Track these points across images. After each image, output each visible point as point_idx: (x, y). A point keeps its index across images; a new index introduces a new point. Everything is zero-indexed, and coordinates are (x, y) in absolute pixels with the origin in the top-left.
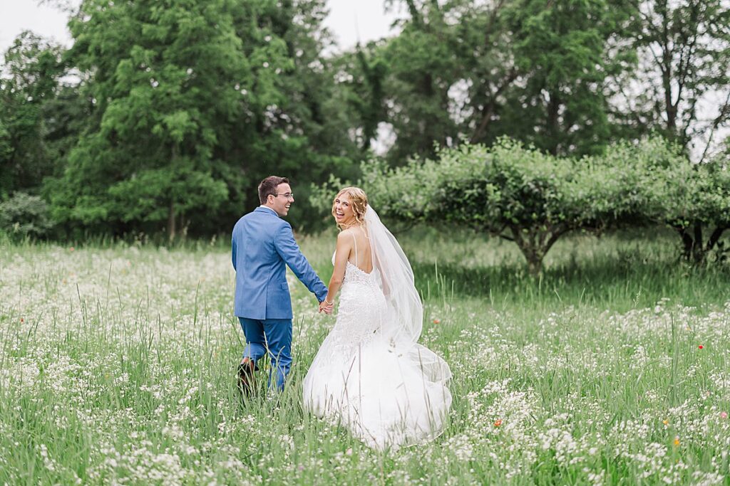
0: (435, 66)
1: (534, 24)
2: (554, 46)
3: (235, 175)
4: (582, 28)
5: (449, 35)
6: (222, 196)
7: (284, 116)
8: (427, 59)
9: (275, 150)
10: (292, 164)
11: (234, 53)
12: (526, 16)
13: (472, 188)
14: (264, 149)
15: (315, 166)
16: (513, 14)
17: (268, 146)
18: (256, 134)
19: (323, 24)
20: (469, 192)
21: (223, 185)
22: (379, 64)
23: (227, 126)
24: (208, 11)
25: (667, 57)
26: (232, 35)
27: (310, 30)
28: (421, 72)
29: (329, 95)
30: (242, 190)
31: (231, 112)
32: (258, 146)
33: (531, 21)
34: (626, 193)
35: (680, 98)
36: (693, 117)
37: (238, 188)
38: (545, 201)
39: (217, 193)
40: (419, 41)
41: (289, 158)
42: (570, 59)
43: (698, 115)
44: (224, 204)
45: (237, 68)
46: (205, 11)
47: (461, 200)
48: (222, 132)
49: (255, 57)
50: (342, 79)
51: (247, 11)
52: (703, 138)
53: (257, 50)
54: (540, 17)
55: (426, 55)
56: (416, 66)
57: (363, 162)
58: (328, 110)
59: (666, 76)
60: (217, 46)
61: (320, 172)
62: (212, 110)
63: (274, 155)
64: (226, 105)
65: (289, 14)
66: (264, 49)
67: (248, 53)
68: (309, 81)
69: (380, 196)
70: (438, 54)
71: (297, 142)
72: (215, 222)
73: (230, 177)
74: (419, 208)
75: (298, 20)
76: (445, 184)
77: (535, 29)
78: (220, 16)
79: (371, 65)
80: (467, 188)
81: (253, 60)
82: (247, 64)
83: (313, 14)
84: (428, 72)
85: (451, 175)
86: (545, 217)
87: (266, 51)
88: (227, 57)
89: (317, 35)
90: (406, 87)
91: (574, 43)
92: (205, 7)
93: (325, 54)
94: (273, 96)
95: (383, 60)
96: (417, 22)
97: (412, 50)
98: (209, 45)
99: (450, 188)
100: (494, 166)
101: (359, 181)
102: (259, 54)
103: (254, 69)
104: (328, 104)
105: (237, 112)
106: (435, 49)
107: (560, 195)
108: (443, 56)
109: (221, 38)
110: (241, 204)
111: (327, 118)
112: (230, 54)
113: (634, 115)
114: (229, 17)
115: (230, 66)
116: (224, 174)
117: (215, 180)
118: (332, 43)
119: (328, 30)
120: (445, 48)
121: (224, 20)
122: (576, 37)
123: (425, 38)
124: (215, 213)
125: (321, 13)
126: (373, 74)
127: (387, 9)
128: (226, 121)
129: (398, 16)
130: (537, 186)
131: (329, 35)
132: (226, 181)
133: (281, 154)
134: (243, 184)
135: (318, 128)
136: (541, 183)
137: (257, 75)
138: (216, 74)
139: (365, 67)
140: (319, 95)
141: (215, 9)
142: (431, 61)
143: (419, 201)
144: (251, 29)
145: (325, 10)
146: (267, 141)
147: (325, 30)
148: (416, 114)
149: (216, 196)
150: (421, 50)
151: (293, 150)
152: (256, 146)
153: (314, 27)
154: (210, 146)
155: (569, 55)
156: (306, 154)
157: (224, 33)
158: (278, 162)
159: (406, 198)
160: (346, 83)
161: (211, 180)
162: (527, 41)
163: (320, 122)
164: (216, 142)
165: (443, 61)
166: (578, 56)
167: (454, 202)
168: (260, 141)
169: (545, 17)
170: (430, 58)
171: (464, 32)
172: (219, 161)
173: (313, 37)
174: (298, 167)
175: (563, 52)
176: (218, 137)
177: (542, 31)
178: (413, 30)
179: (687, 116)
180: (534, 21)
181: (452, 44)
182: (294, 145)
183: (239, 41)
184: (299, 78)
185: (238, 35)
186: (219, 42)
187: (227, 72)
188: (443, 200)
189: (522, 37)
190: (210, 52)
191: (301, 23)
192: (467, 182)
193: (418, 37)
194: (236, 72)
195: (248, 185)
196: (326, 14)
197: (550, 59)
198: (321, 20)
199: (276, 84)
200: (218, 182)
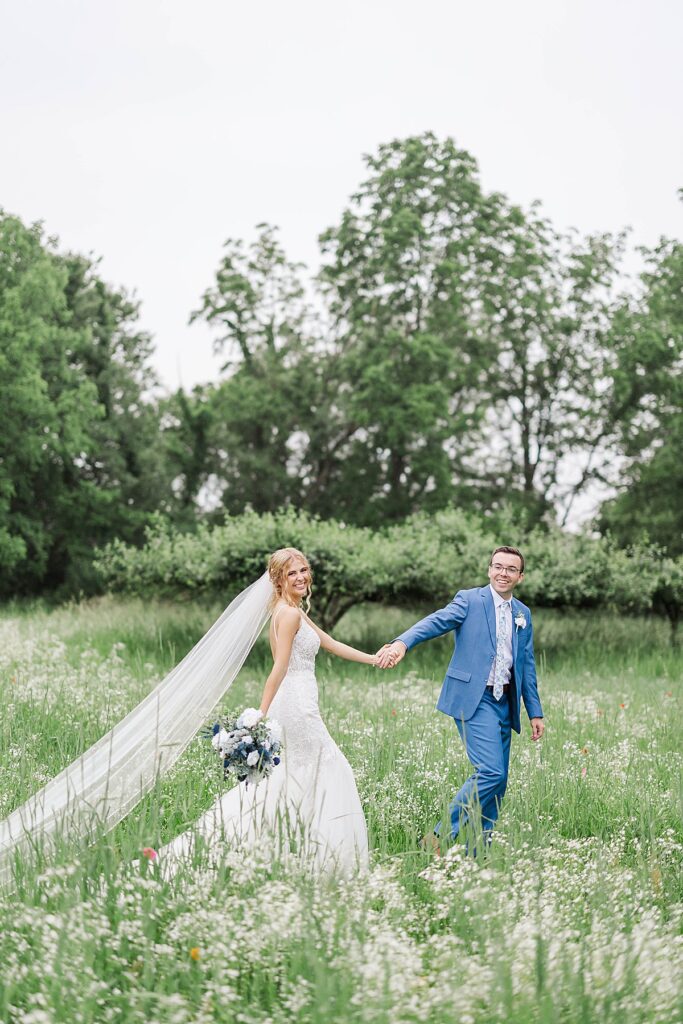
0: (267, 416)
1: (374, 376)
2: (396, 400)
3: (37, 531)
4: (426, 381)
5: (283, 383)
6: (19, 554)
7: (99, 465)
8: (259, 408)
9: (83, 504)
10: (101, 520)
11: (39, 397)
12: (365, 366)
13: (254, 557)
14: (70, 502)
15: (127, 523)
16: (353, 364)
17: (75, 500)
18: (62, 485)
19: (147, 363)
20: (252, 561)
21: (20, 541)
22: (203, 412)
23: (29, 476)
24: (11, 349)
25: (527, 413)
26: (37, 377)
27: (131, 369)
28: (252, 421)
29: (148, 443)
30: (45, 549)
31: (33, 461)
32: (64, 498)
33: (371, 371)
34: (406, 567)
35: (539, 460)
36: (554, 480)
37: (39, 547)
38: (325, 573)
39: (13, 550)
40: (250, 388)
41: (99, 513)
42: (413, 415)
43: (560, 478)
44: (21, 563)
45: (42, 412)
46: (8, 349)
47: (242, 569)
48: (23, 483)
49: (63, 400)
50: (168, 425)
51: (56, 349)
52: (563, 505)
53: (65, 393)
54: (381, 368)
55: (258, 404)
56: (246, 415)
57: (148, 528)
58: (144, 461)
59: (526, 434)
60: (20, 388)
61: (133, 529)
62: (12, 459)
63: (83, 510)
64: (28, 454)
65: (104, 352)
66: (72, 392)
67: (55, 396)
68: (126, 428)
69: (164, 563)
70: (271, 402)
71: (109, 496)
72: (12, 583)
73: (30, 533)
74: (200, 577)
75: (118, 357)
76: (227, 553)
77: (375, 381)
78: (25, 356)
79: (195, 413)
80: (250, 557)
81: (60, 405)
82: (52, 408)
83: (136, 352)
84: (260, 421)
85: (235, 545)
86: (325, 589)
87: (74, 396)
88: (30, 400)
89: (138, 376)
90: (234, 439)
91: (416, 397)
92: (9, 344)
93: (146, 397)
94: (83, 444)
95: (209, 409)
96: (250, 367)
97: (242, 397)
98: (11, 387)
99: (232, 557)
100: (277, 535)
101: (145, 547)
102: (67, 398)
103: (61, 415)
104: (145, 454)
105: (40, 461)
106: (268, 397)
107: (340, 568)
108: (277, 405)
109: (25, 380)
110: (42, 563)
111: (145, 469)
112: (34, 398)
113: (490, 477)
114: (34, 356)
115: (33, 410)
116: (23, 529)
117: (12, 536)
118: (156, 384)
119: (153, 370)
120: (279, 397)
121: (29, 360)
122: (419, 391)
123: (256, 385)
124: (10, 572)
125: (146, 350)
126: (196, 423)
127: (216, 351)
128: (28, 470)
129: (228, 359)
130: (319, 557)
131: (153, 375)
132: (25, 537)
133: (90, 508)
134: (45, 541)
135: (131, 480)
136: (323, 555)
137: (64, 421)
138: (18, 418)
139: (187, 415)
140: (136, 443)
141: (19, 348)
142: (262, 411)
143: (202, 571)
144: (61, 369)
145: (150, 346)
146: (75, 494)
147: (149, 370)
148: (245, 468)
149: (12, 554)
150: (251, 398)
151: (104, 504)
152: (61, 498)
153: (137, 365)
154: (7, 498)
155: (411, 411)
156: (117, 509)
157: (29, 374)
158: (87, 517)
159: (189, 566)
160: (173, 429)
161: (8, 536)
162: (366, 394)
163: (136, 474)
164: (15, 494)
165: (275, 411)
166: (421, 412)
167: (236, 572)
168: (67, 493)
169: (388, 369)
170: (262, 406)
171: (299, 381)
172: (19, 515)
173: (134, 376)
174: (109, 523)
175: (405, 407)
176: (17, 488)
177: (383, 384)
178: (245, 375)
179: (548, 479)
180: (375, 372)
181: (287, 394)
182: (104, 499)
183: (44, 384)
184: (114, 424)
185: (44, 376)
186: (22, 384)
187: (30, 417)
188: (225, 569)
189: (362, 388)
190: (11, 394)
191: (121, 361)
192: (251, 551)
193: (248, 383)
194: (41, 417)
195: (51, 542)
196: (151, 351)
197: (391, 414)
198: (145, 357)
199: (84, 431)
200: (15, 539)
